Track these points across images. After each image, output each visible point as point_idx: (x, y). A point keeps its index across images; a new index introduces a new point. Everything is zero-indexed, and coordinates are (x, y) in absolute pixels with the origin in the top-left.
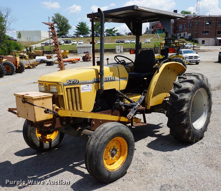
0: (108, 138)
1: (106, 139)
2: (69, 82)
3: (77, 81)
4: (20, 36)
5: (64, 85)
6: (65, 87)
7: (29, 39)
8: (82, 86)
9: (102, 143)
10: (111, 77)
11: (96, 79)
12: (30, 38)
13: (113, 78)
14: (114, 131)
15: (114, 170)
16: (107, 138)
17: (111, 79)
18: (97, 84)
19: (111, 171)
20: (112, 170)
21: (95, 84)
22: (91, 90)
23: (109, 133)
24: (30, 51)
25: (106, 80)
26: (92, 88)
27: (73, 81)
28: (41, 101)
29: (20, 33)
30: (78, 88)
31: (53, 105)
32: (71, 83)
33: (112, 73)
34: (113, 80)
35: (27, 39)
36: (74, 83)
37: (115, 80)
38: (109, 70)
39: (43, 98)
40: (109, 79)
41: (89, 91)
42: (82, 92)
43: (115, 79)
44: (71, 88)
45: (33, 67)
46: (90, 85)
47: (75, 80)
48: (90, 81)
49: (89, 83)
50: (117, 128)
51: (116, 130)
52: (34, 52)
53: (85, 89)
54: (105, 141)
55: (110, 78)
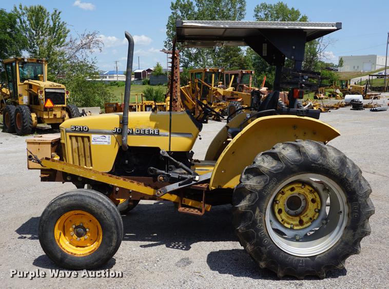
0: (60, 206)
1: (56, 208)
2: (74, 128)
3: (85, 128)
4: (342, 64)
5: (67, 131)
6: (68, 134)
7: (356, 68)
8: (93, 136)
9: (50, 211)
10: (150, 128)
11: (119, 130)
12: (358, 67)
13: (155, 132)
14: (71, 201)
15: (75, 254)
16: (58, 207)
17: (151, 132)
18: (120, 136)
19: (70, 254)
20: (72, 253)
21: (116, 135)
22: (109, 143)
23: (63, 201)
24: (346, 86)
25: (139, 132)
26: (110, 141)
27: (80, 128)
28: (37, 146)
29: (341, 59)
30: (88, 138)
31: (52, 153)
32: (76, 129)
33: (153, 124)
34: (154, 135)
35: (354, 67)
36: (80, 131)
37: (158, 135)
38: (149, 119)
39: (39, 143)
40: (146, 131)
41: (106, 143)
42: (92, 143)
43: (158, 133)
44: (76, 137)
45: (326, 110)
46: (107, 136)
47: (83, 127)
48: (107, 131)
49: (106, 133)
50: (78, 198)
51: (75, 200)
52: (351, 88)
53: (98, 140)
54: (54, 209)
55: (149, 131)
